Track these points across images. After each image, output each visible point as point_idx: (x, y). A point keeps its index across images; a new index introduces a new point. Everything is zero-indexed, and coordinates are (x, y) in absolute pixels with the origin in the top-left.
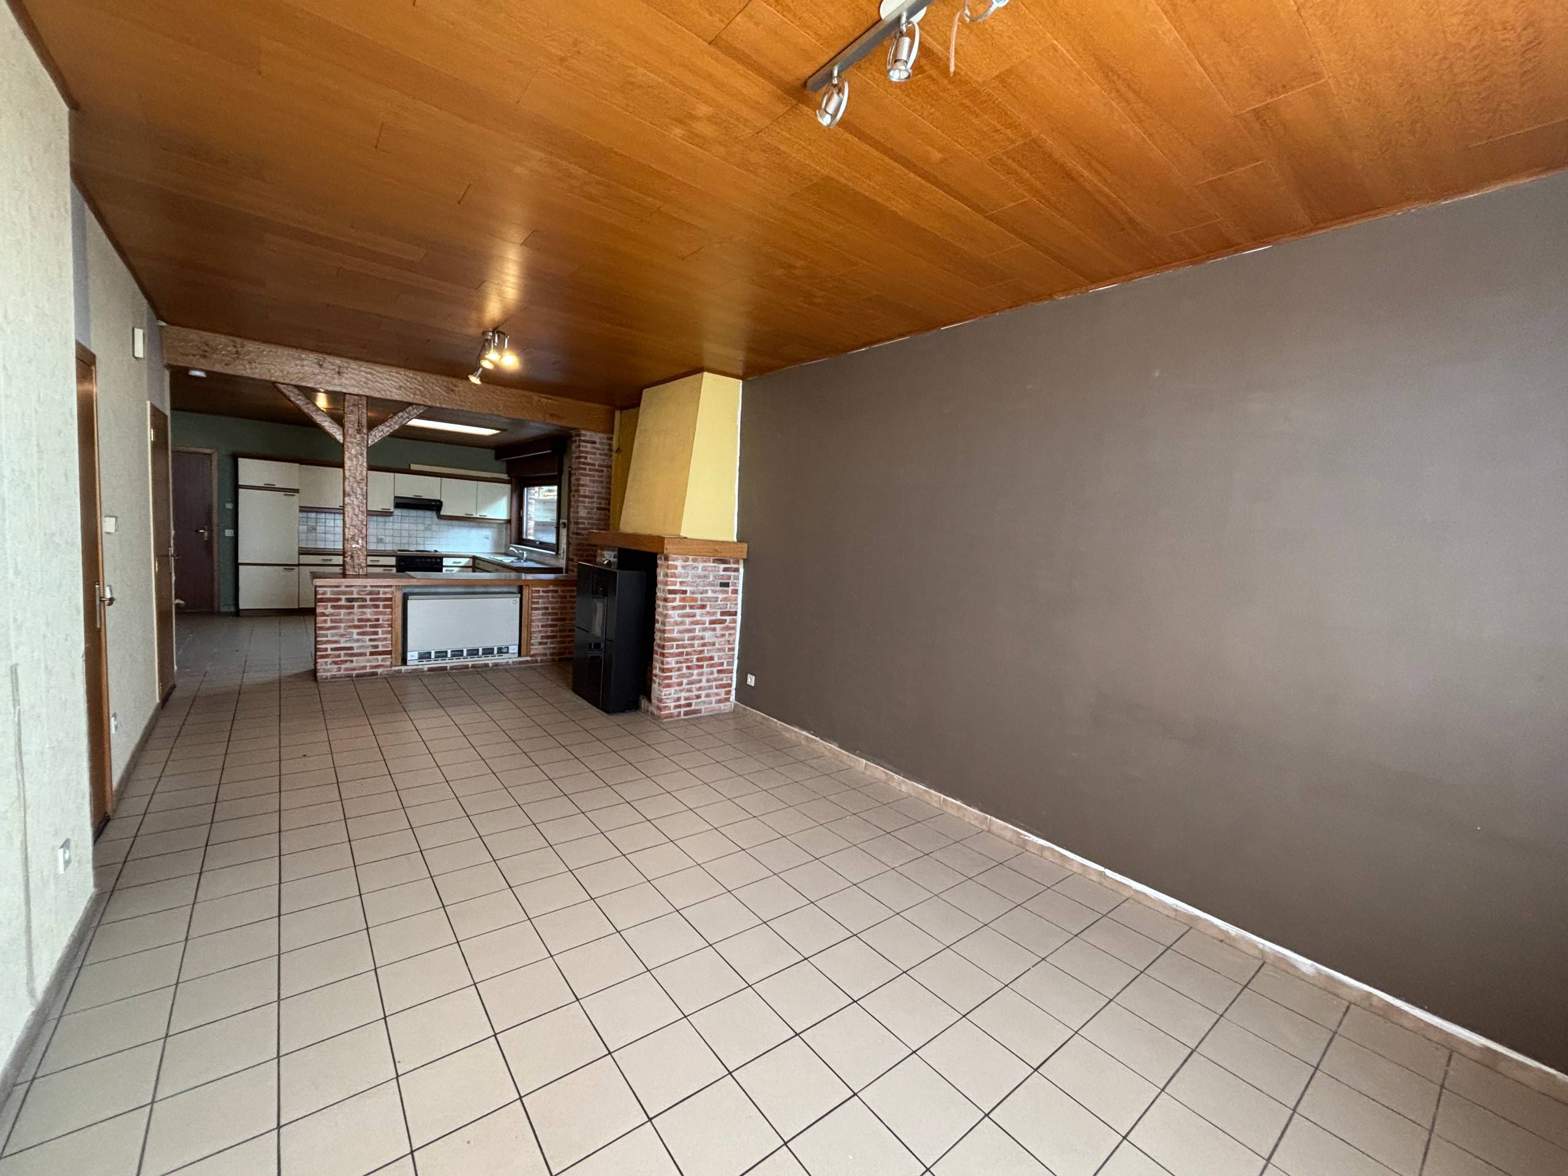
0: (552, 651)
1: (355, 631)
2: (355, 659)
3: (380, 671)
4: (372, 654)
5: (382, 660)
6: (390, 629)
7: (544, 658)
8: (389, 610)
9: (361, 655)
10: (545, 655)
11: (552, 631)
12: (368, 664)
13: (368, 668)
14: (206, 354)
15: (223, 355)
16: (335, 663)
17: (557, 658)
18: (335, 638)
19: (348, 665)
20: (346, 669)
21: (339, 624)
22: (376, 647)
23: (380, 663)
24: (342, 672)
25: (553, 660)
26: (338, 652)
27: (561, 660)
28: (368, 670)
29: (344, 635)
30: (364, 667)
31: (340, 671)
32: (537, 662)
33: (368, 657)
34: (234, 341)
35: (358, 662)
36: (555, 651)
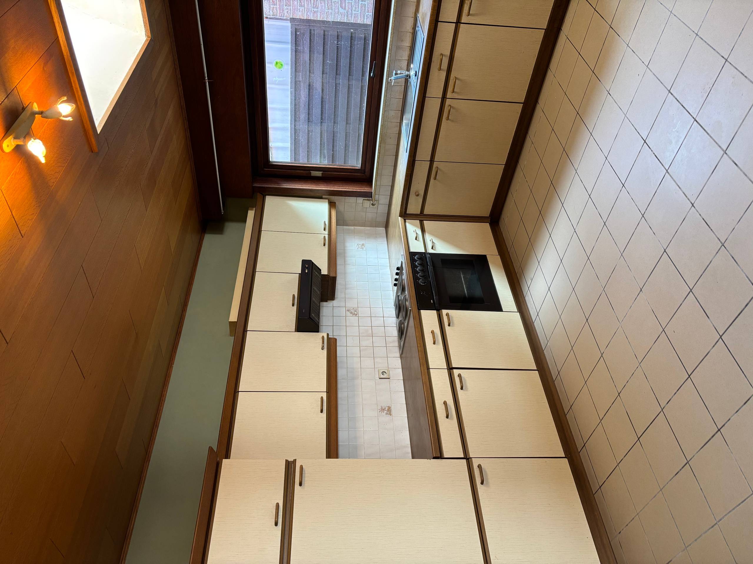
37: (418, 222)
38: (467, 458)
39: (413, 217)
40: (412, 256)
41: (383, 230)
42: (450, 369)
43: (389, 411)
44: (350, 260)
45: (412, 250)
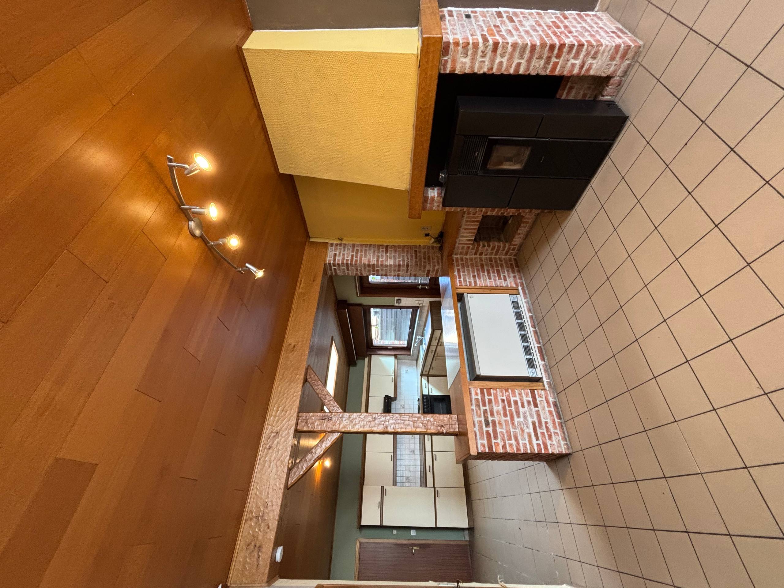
0: (510, 273)
1: (516, 419)
2: (543, 421)
3: (551, 400)
4: (536, 405)
5: (541, 397)
6: (510, 390)
7: (517, 277)
8: (492, 391)
9: (538, 415)
10: (515, 277)
11: (493, 272)
12: (547, 409)
13: (550, 409)
14: (258, 545)
15: (260, 530)
16: (550, 437)
17: (516, 269)
18: (526, 436)
19: (550, 426)
20: (555, 428)
21: (512, 433)
22: (529, 402)
23: (544, 399)
24: (558, 431)
25: (519, 271)
26: (539, 435)
27: (517, 266)
28: (552, 409)
29: (521, 429)
30: (550, 412)
31: (557, 433)
32: (522, 282)
33: (540, 408)
34: (246, 520)
35: (546, 417)
36: (510, 270)
37: (426, 377)
38: (434, 487)
39: (425, 375)
40: (423, 396)
41: (415, 362)
42: (432, 451)
43: (414, 452)
44: (402, 379)
45: (423, 394)
